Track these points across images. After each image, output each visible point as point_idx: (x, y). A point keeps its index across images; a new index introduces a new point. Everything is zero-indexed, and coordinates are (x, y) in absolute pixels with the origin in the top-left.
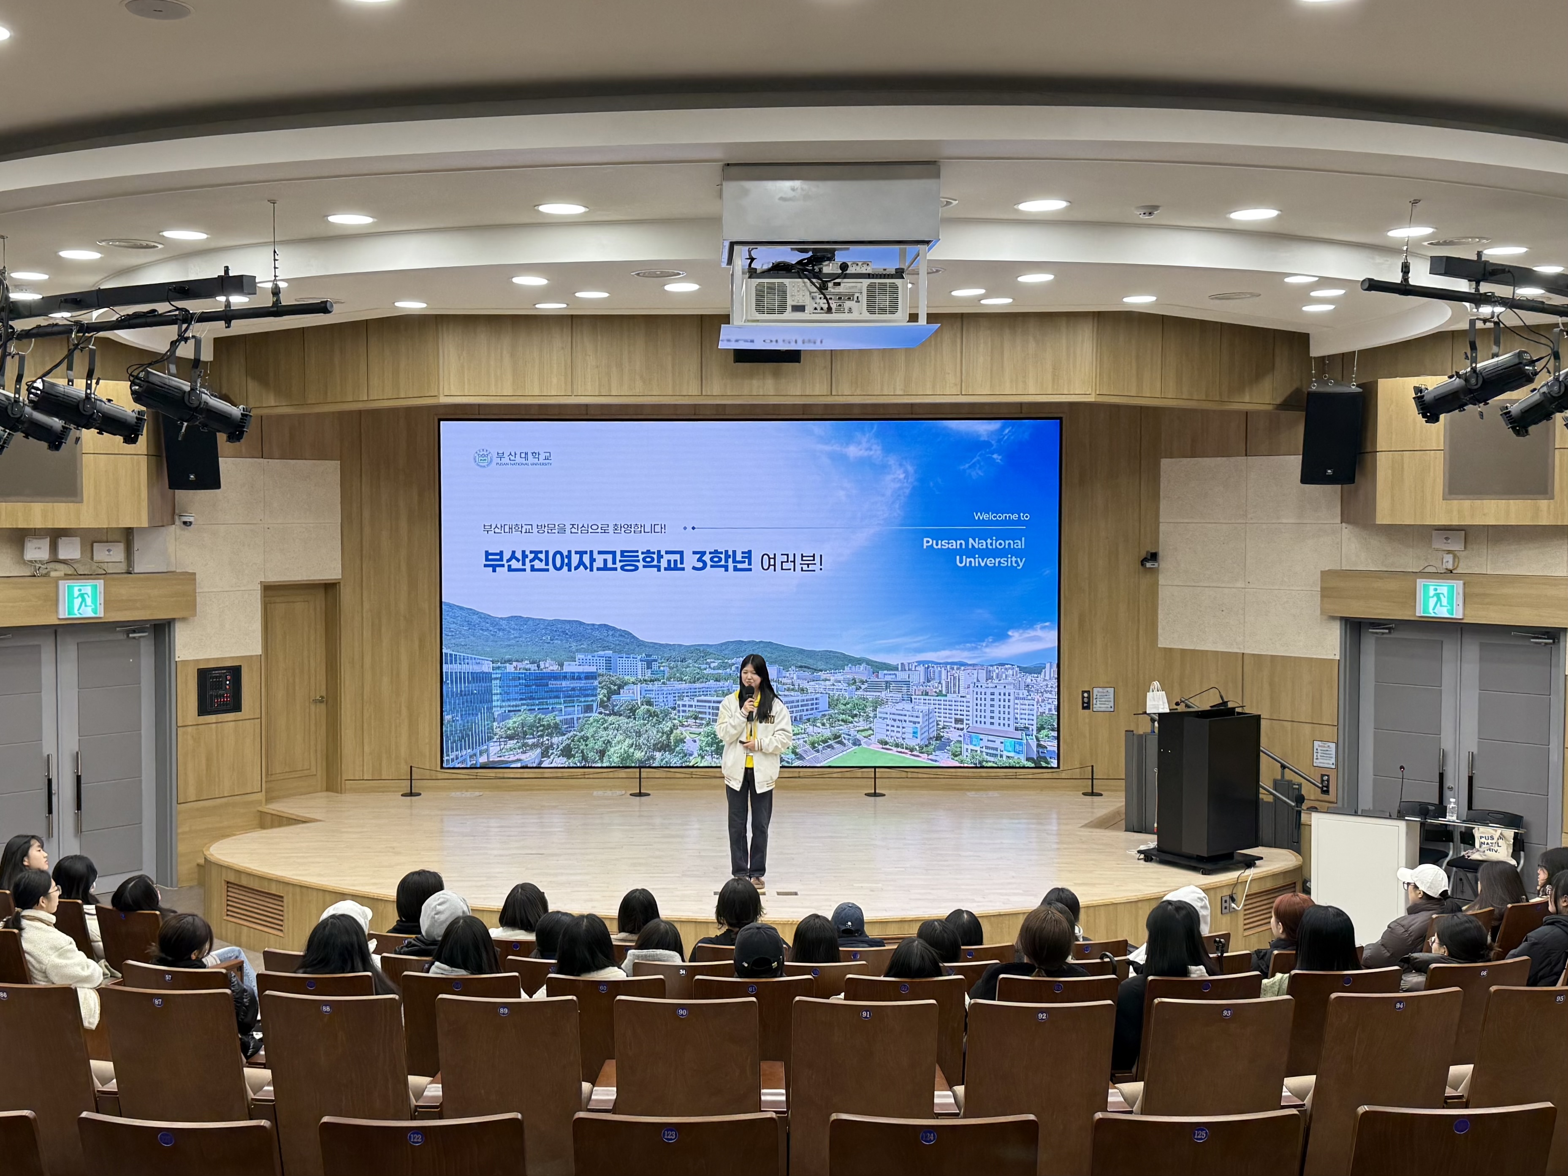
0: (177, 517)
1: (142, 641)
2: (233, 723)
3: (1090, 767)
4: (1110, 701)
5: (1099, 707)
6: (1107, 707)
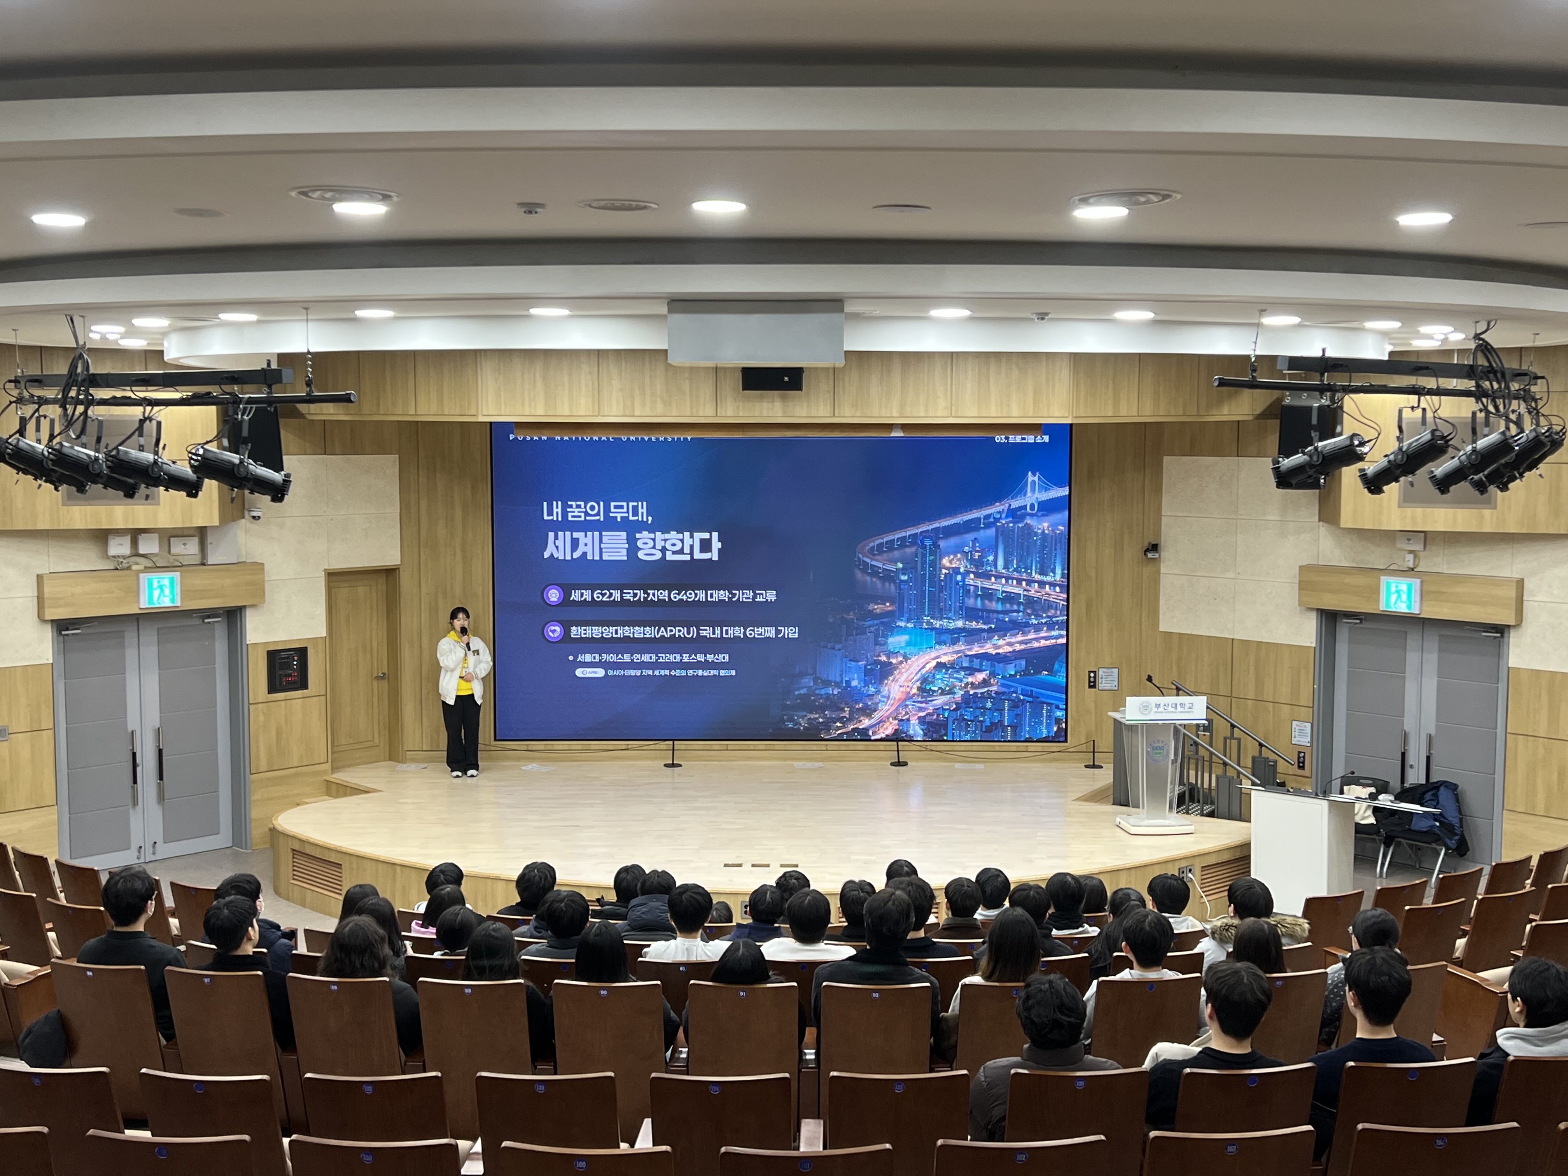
0: (246, 513)
1: (217, 626)
2: (301, 700)
3: (1092, 742)
4: (1114, 681)
5: (1104, 686)
6: (1112, 686)
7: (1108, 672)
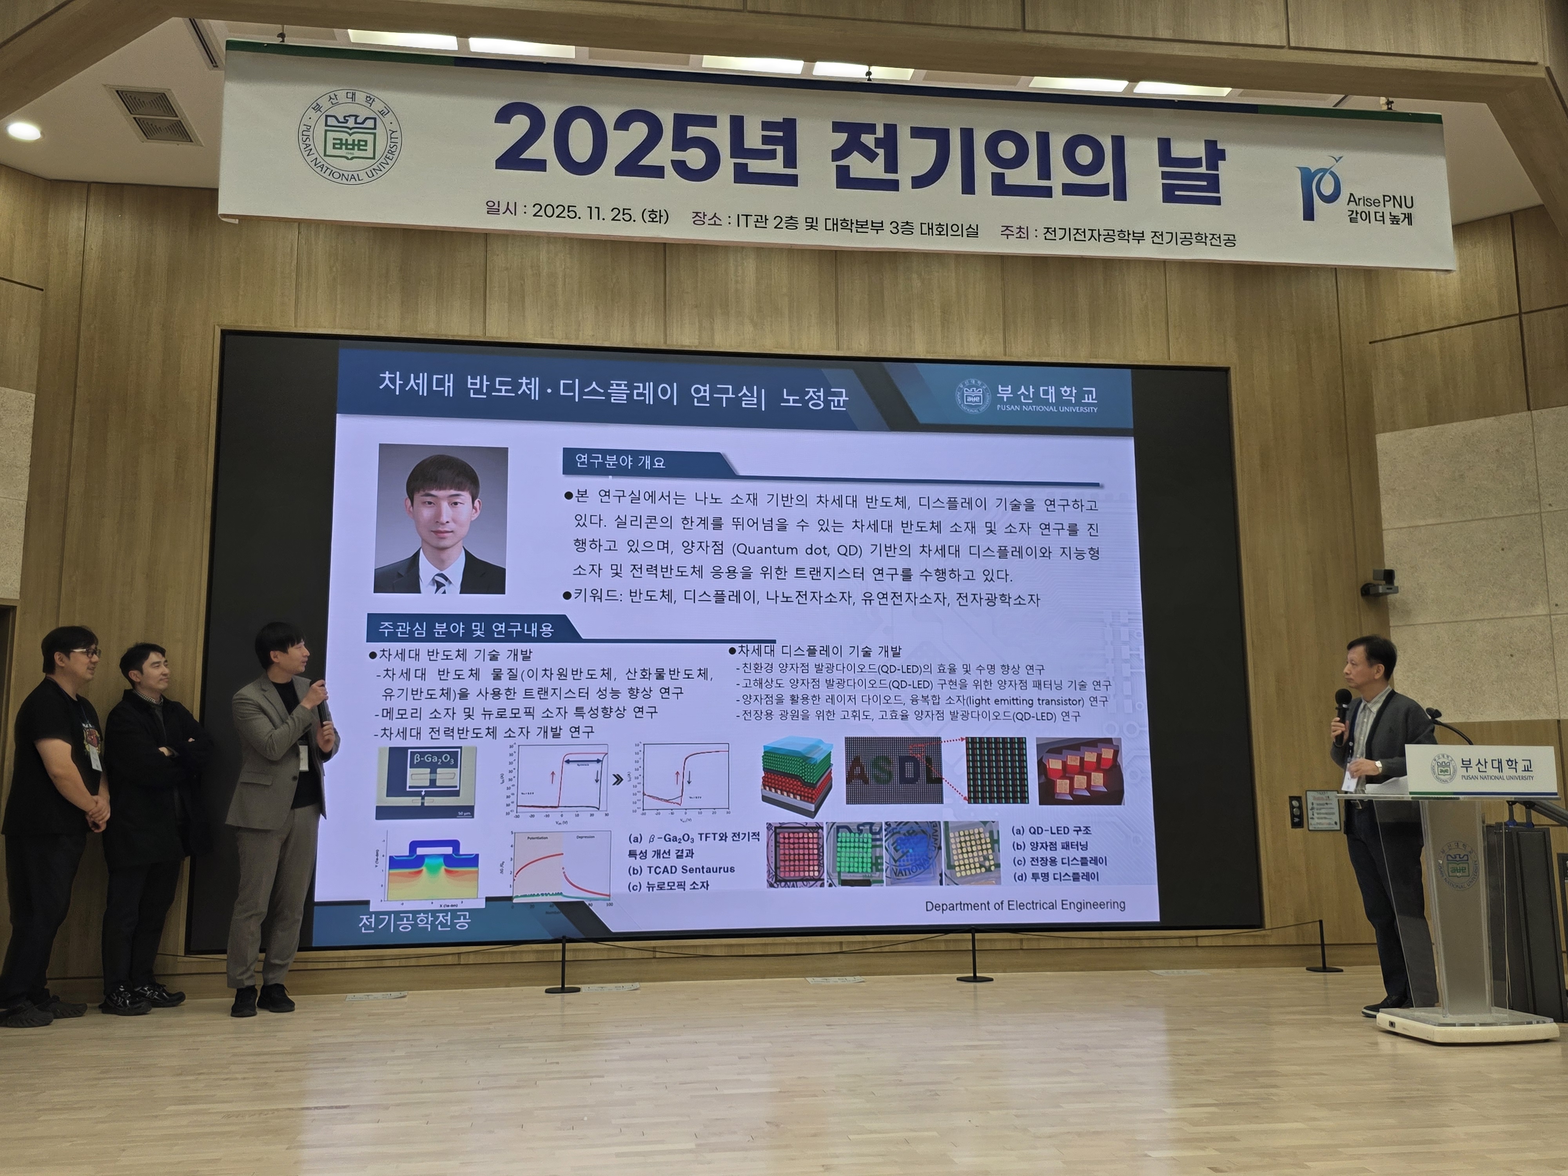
3: (1318, 923)
4: (1333, 814)
5: (1318, 823)
6: (1329, 824)
7: (1322, 799)
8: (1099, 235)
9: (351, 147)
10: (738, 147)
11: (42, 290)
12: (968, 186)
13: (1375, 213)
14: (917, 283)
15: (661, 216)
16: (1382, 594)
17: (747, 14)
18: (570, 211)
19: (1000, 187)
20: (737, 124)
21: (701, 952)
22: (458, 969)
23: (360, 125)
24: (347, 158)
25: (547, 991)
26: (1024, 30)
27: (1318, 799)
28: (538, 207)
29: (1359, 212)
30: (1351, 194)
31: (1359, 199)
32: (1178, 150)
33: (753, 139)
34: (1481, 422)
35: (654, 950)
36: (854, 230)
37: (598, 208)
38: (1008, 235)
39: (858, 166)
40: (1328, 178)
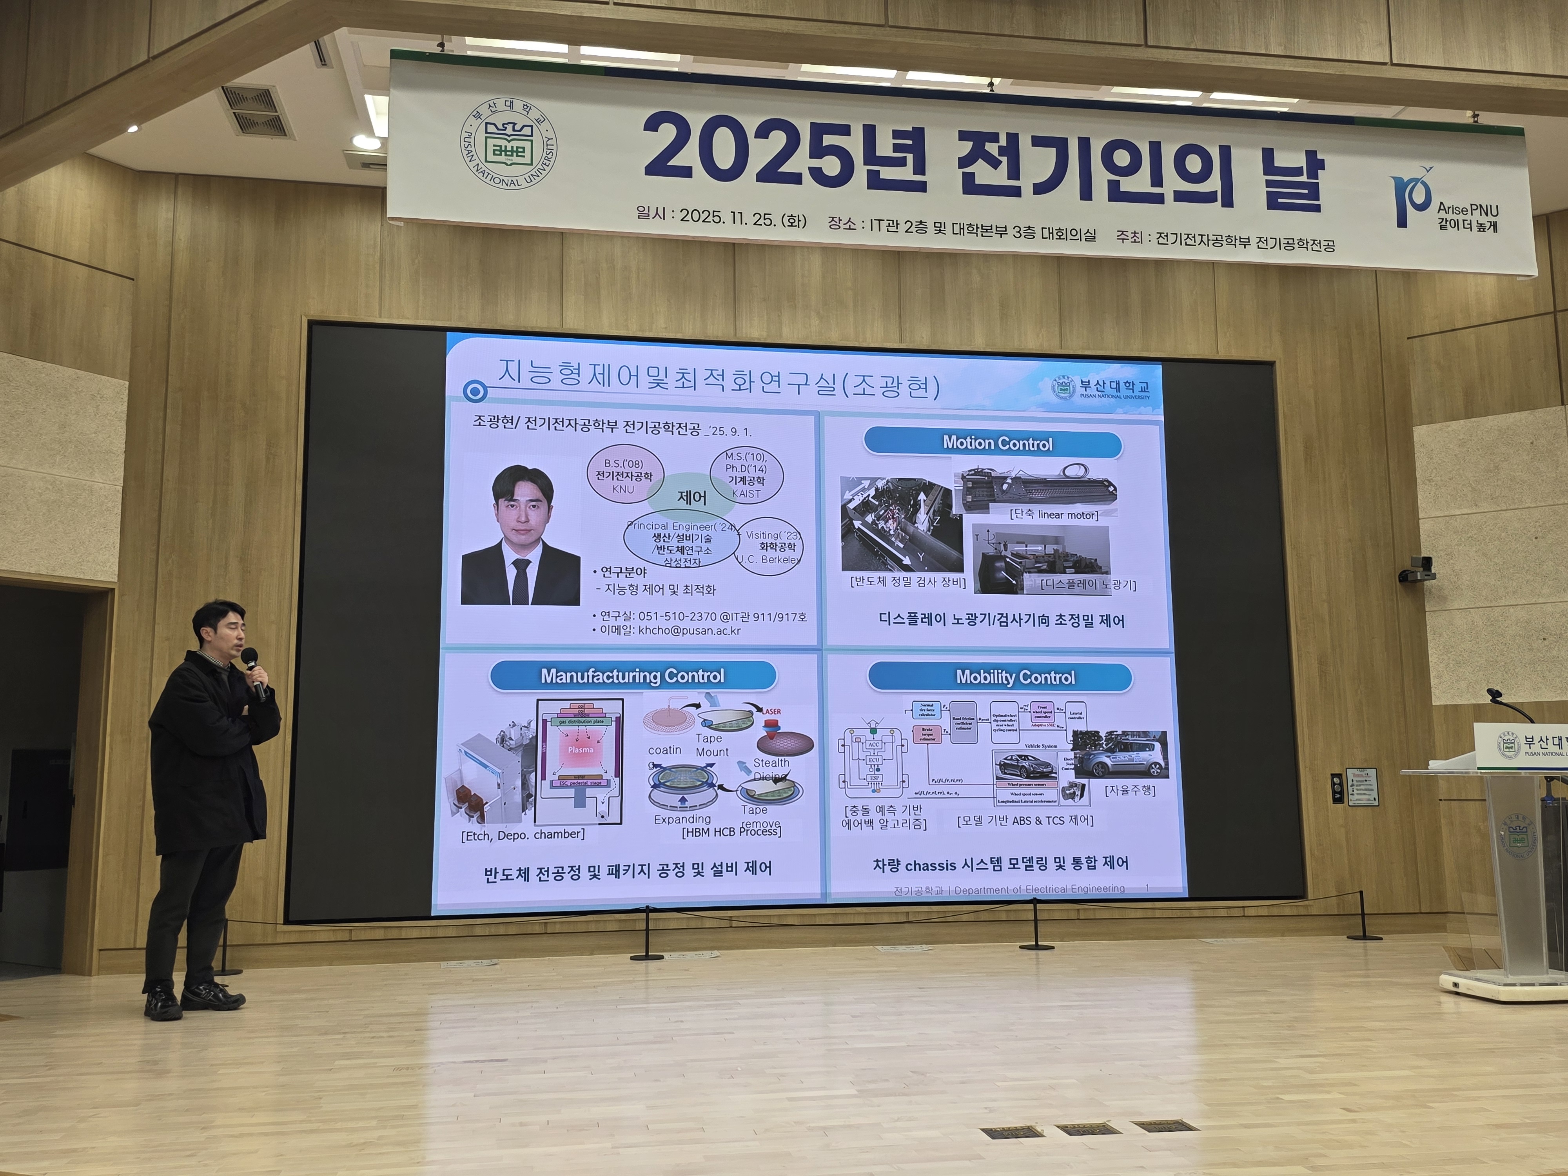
3: (1359, 894)
4: (1372, 790)
5: (1357, 800)
6: (1369, 800)
7: (1362, 776)
8: (1208, 240)
9: (510, 153)
10: (871, 157)
11: (133, 280)
12: (1086, 193)
13: (1464, 220)
14: (976, 278)
15: (799, 221)
16: (1420, 580)
17: (888, 29)
18: (715, 216)
19: (1116, 194)
20: (870, 132)
21: (775, 921)
22: (545, 937)
23: (518, 133)
24: (507, 164)
25: (632, 958)
26: (1147, 46)
27: (1358, 776)
28: (685, 212)
29: (1449, 220)
30: (1441, 203)
31: (1449, 208)
32: (1281, 160)
33: (885, 147)
34: (1517, 415)
35: (730, 919)
36: (979, 234)
37: (741, 213)
38: (1123, 239)
39: (983, 173)
40: (1420, 188)
